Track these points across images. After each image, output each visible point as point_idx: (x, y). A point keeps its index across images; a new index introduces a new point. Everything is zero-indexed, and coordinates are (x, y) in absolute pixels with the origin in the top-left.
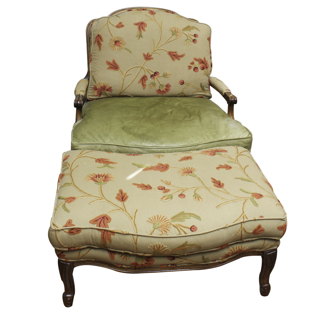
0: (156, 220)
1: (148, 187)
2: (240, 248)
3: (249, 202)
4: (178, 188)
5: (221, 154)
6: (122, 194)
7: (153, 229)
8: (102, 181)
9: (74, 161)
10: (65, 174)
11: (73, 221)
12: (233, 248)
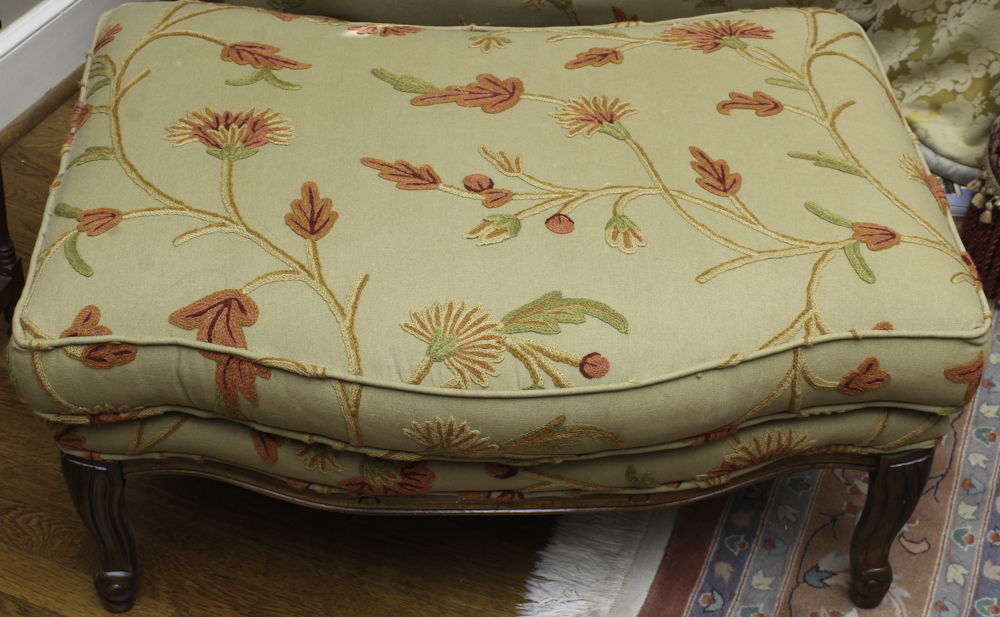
0: (443, 324)
1: (422, 178)
2: (784, 441)
3: (839, 262)
4: (549, 188)
5: (744, 47)
6: (311, 202)
7: (428, 359)
8: (239, 144)
9: (137, 50)
10: (95, 105)
11: (102, 313)
12: (755, 440)
